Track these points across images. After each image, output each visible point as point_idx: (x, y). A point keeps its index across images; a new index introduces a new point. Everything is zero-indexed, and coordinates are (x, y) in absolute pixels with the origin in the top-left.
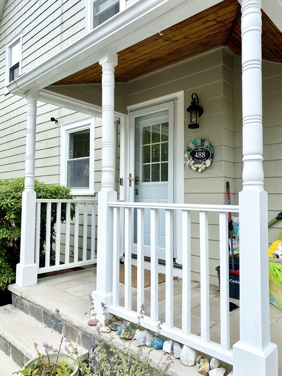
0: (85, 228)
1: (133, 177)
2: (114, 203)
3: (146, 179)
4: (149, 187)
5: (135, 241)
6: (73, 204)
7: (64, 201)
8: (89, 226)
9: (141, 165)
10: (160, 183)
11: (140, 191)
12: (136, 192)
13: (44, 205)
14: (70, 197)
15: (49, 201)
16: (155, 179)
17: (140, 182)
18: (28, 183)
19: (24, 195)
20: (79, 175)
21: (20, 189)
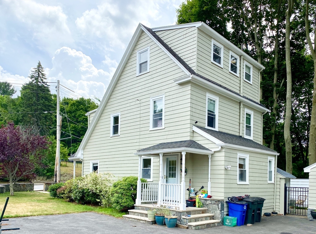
0: (156, 192)
1: (166, 176)
2: (162, 184)
3: (170, 177)
4: (171, 179)
5: (166, 196)
6: (147, 184)
7: (144, 183)
8: (153, 192)
9: (168, 172)
10: (174, 178)
11: (168, 181)
12: (167, 181)
13: (142, 184)
14: (146, 182)
15: (143, 183)
16: (172, 177)
17: (168, 178)
18: (139, 179)
19: (138, 181)
20: (146, 174)
21: (137, 179)
